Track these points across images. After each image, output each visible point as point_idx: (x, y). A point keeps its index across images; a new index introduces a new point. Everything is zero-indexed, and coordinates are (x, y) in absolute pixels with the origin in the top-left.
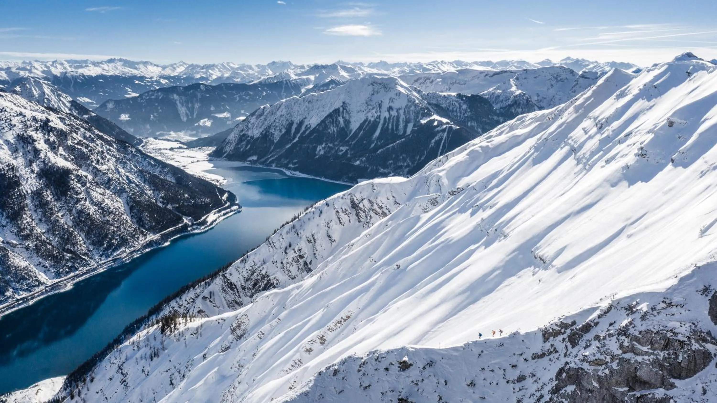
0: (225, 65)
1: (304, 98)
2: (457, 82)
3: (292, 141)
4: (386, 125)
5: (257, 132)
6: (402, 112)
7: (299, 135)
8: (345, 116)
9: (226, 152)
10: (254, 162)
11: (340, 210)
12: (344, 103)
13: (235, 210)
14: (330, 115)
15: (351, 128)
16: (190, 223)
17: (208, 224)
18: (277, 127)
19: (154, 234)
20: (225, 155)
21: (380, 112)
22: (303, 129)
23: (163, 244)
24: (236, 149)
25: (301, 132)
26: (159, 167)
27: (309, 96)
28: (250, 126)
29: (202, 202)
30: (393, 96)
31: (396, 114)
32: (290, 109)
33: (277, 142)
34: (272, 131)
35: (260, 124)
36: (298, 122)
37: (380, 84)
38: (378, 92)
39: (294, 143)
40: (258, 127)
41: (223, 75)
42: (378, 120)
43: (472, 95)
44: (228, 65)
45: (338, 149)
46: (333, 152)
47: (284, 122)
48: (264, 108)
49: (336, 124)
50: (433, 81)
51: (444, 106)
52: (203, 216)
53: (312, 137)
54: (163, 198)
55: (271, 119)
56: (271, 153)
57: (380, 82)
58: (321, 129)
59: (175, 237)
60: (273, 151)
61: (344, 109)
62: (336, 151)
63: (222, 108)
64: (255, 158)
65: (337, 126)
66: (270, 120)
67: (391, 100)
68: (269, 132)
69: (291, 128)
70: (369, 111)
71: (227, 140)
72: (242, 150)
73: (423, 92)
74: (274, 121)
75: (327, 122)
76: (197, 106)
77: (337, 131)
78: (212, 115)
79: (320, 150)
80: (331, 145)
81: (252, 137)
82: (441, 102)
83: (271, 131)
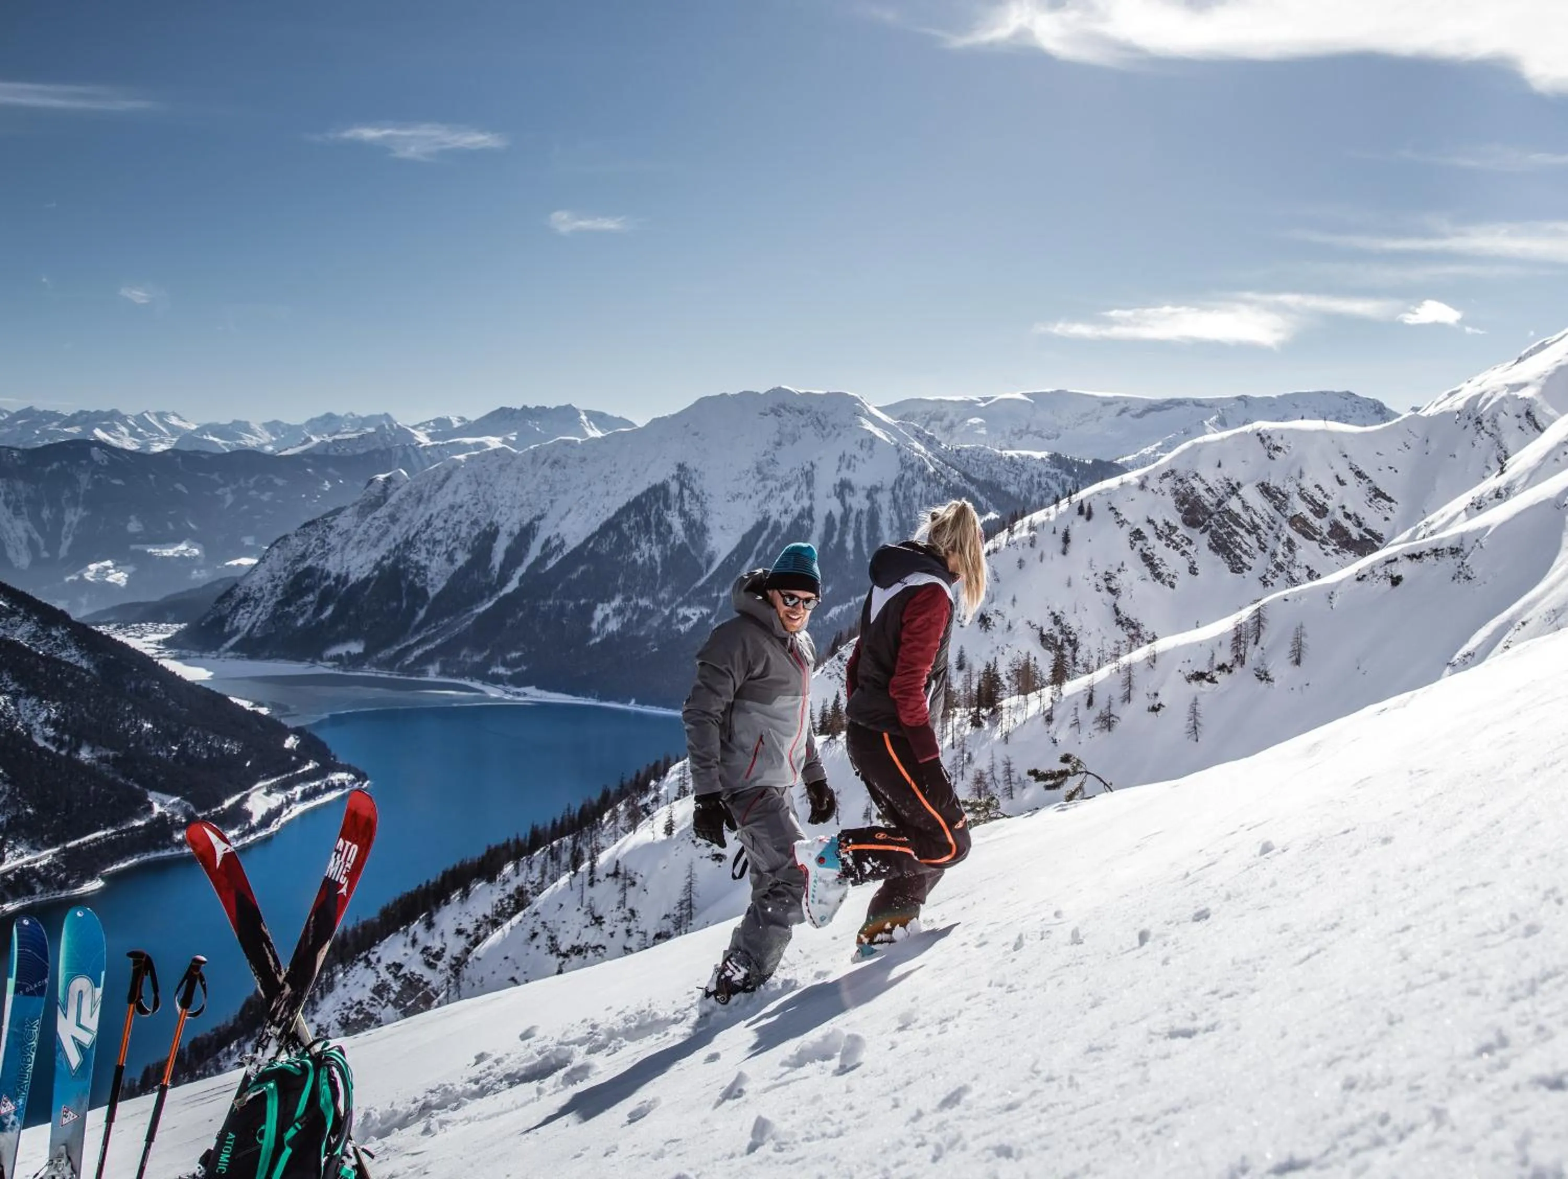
0: (153, 420)
1: (535, 453)
2: (1034, 428)
3: (494, 590)
4: (835, 540)
5: (360, 560)
6: (884, 499)
7: (521, 571)
8: (687, 508)
9: (237, 631)
10: (355, 661)
11: (1147, 530)
12: (681, 467)
13: (342, 785)
14: (636, 505)
15: (709, 549)
16: (180, 818)
17: (254, 821)
18: (436, 542)
19: (34, 847)
20: (232, 642)
21: (811, 497)
22: (535, 551)
23: (78, 885)
24: (276, 617)
25: (530, 559)
26: (26, 618)
27: (554, 445)
28: (333, 539)
29: (210, 749)
30: (854, 450)
31: (866, 505)
32: (483, 487)
33: (439, 596)
34: (419, 557)
35: (374, 534)
36: (516, 530)
37: (801, 412)
38: (794, 439)
39: (507, 596)
40: (366, 545)
41: (147, 446)
42: (806, 522)
43: (1095, 461)
44: (161, 421)
45: (673, 613)
46: (655, 622)
47: (464, 530)
48: (388, 479)
49: (659, 534)
50: (952, 425)
51: (1013, 489)
52: (228, 796)
53: (574, 576)
54: (55, 724)
55: (419, 515)
56: (418, 630)
57: (800, 405)
58: (605, 548)
59: (122, 865)
60: (424, 623)
61: (682, 485)
62: (667, 621)
63: (171, 526)
64: (356, 648)
65: (663, 539)
66: (410, 521)
67: (846, 461)
68: (406, 560)
69: (490, 549)
70: (770, 496)
71: (239, 593)
72: (300, 622)
73: (944, 446)
74: (428, 524)
75: (625, 526)
76: (72, 516)
77: (665, 559)
78: (133, 547)
79: (606, 618)
80: (644, 602)
81: (341, 580)
82: (1003, 479)
83: (413, 557)
